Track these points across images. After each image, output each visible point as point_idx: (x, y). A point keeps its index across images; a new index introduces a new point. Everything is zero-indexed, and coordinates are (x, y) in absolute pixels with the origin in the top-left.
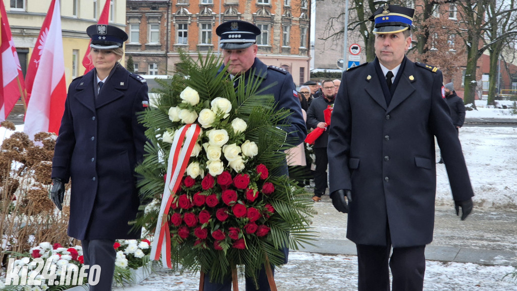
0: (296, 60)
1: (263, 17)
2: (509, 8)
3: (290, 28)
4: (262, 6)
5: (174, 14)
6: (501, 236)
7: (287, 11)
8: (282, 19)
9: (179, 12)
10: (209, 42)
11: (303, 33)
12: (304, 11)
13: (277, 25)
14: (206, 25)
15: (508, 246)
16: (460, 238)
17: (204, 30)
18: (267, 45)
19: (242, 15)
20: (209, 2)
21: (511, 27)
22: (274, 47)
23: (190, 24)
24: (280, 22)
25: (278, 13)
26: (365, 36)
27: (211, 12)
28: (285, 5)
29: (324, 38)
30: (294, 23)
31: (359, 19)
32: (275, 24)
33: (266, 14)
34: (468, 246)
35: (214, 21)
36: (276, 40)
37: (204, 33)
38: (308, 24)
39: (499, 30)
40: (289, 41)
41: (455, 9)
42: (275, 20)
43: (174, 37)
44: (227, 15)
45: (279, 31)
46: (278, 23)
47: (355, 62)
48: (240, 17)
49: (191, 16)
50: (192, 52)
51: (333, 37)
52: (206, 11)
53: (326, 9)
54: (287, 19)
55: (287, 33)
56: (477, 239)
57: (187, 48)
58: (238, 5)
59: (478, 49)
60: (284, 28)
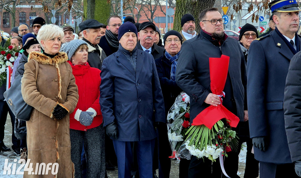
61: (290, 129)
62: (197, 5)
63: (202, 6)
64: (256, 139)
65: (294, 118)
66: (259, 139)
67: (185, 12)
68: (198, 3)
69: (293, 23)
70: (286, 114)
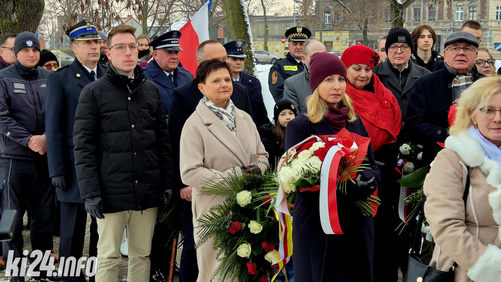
61: (79, 166)
62: (18, 26)
63: (24, 27)
64: (55, 178)
65: (82, 153)
66: (59, 177)
67: (4, 33)
68: (19, 23)
69: (92, 51)
70: (75, 150)
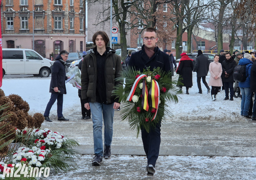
0: (78, 37)
1: (58, 12)
2: (196, 5)
3: (74, 19)
4: (57, 6)
5: (4, 11)
6: (227, 137)
7: (72, 9)
8: (69, 14)
9: (8, 10)
10: (27, 28)
11: (81, 21)
12: (82, 8)
13: (66, 17)
14: (24, 17)
15: (233, 142)
16: (205, 140)
17: (23, 21)
18: (61, 29)
19: (46, 12)
20: (25, 4)
21: (198, 16)
22: (65, 30)
23: (14, 17)
24: (68, 15)
25: (67, 11)
26: (119, 22)
27: (27, 10)
28: (71, 5)
29: (96, 24)
30: (76, 16)
31: (116, 13)
32: (65, 17)
33: (60, 11)
34: (212, 144)
35: (29, 15)
36: (66, 26)
37: (23, 22)
38: (84, 16)
39: (192, 18)
40: (74, 26)
41: (166, 6)
42: (65, 14)
43: (5, 25)
44: (37, 12)
45: (68, 21)
46: (67, 16)
47: (115, 37)
48: (45, 13)
49: (15, 12)
50: (17, 34)
51: (101, 23)
52: (23, 9)
53: (94, 7)
54: (72, 13)
55: (72, 21)
56: (215, 140)
57: (13, 31)
58: (43, 6)
59: (182, 28)
60: (70, 19)
